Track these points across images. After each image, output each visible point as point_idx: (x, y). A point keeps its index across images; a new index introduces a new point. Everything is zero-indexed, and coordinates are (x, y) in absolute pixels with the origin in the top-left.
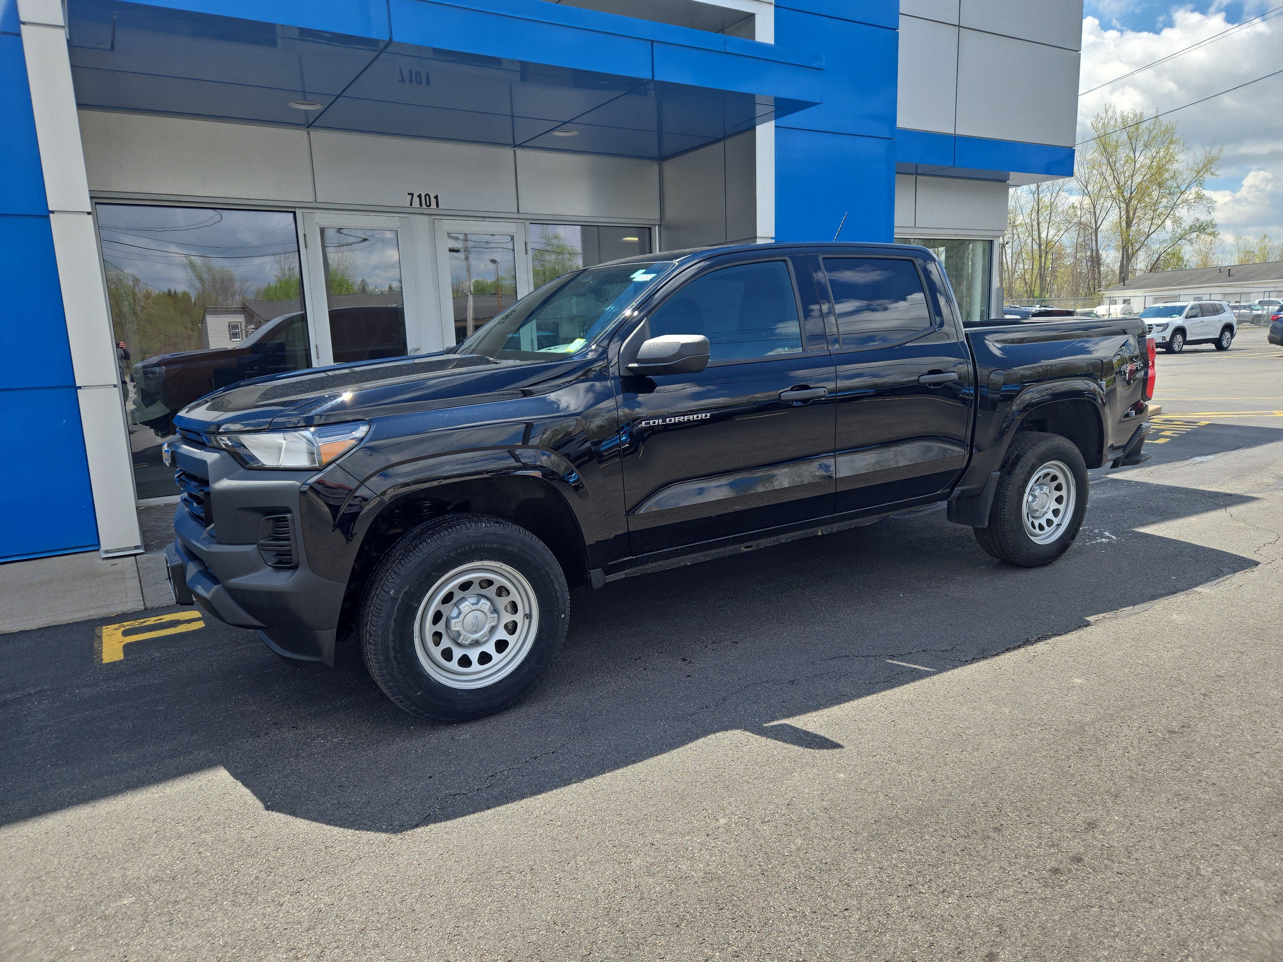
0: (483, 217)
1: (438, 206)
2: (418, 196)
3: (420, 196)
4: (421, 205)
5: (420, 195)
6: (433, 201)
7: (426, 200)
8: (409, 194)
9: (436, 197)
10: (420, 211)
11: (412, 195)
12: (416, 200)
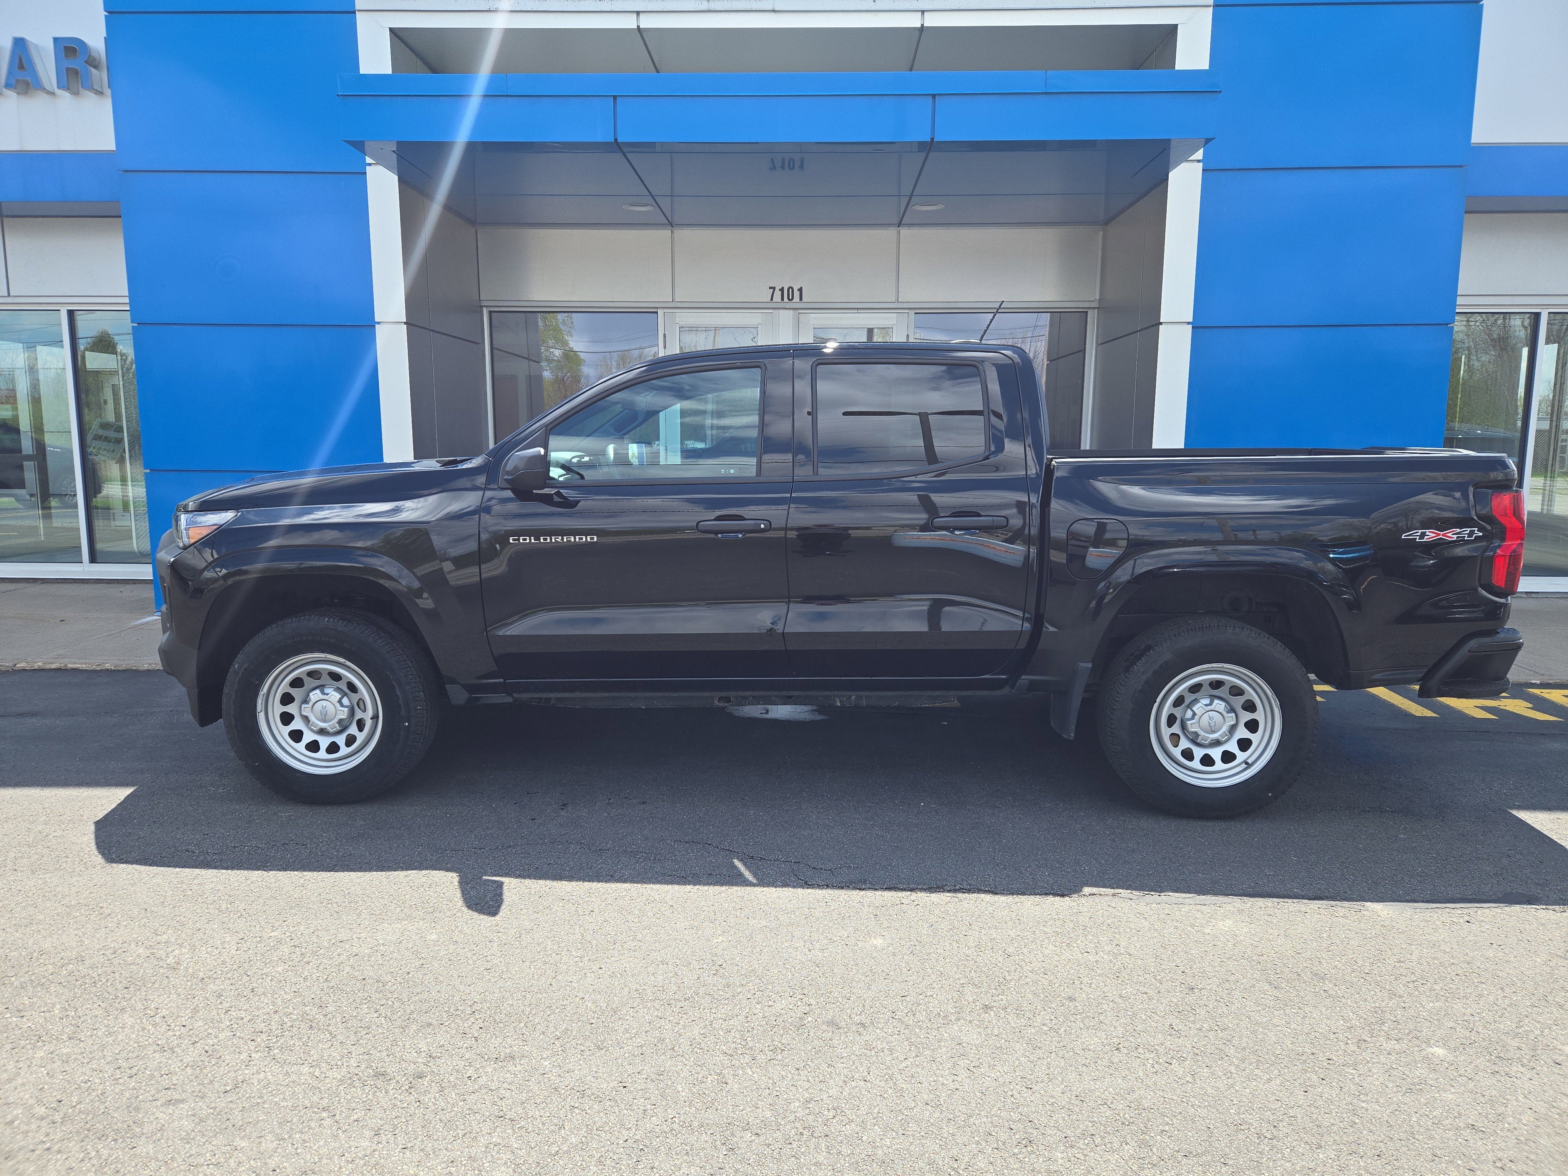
0: (858, 309)
1: (801, 299)
2: (780, 290)
3: (782, 290)
4: (783, 299)
5: (783, 288)
6: (797, 294)
7: (788, 294)
8: (770, 288)
9: (800, 290)
10: (782, 305)
11: (774, 288)
12: (778, 294)
